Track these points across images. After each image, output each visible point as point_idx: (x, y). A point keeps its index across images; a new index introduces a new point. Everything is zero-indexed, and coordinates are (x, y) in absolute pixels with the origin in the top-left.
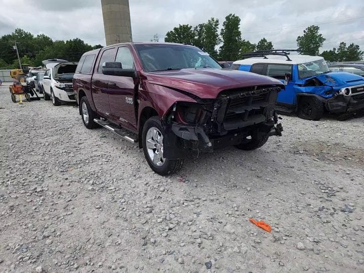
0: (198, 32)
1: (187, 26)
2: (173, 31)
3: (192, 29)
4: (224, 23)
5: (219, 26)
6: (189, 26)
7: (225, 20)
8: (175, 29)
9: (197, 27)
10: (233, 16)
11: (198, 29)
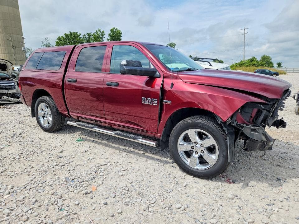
0: (86, 39)
1: (77, 33)
2: (64, 36)
3: (81, 36)
4: (109, 34)
5: (105, 36)
6: (78, 34)
7: (110, 32)
8: (66, 35)
9: (85, 35)
10: (116, 30)
11: (87, 36)
